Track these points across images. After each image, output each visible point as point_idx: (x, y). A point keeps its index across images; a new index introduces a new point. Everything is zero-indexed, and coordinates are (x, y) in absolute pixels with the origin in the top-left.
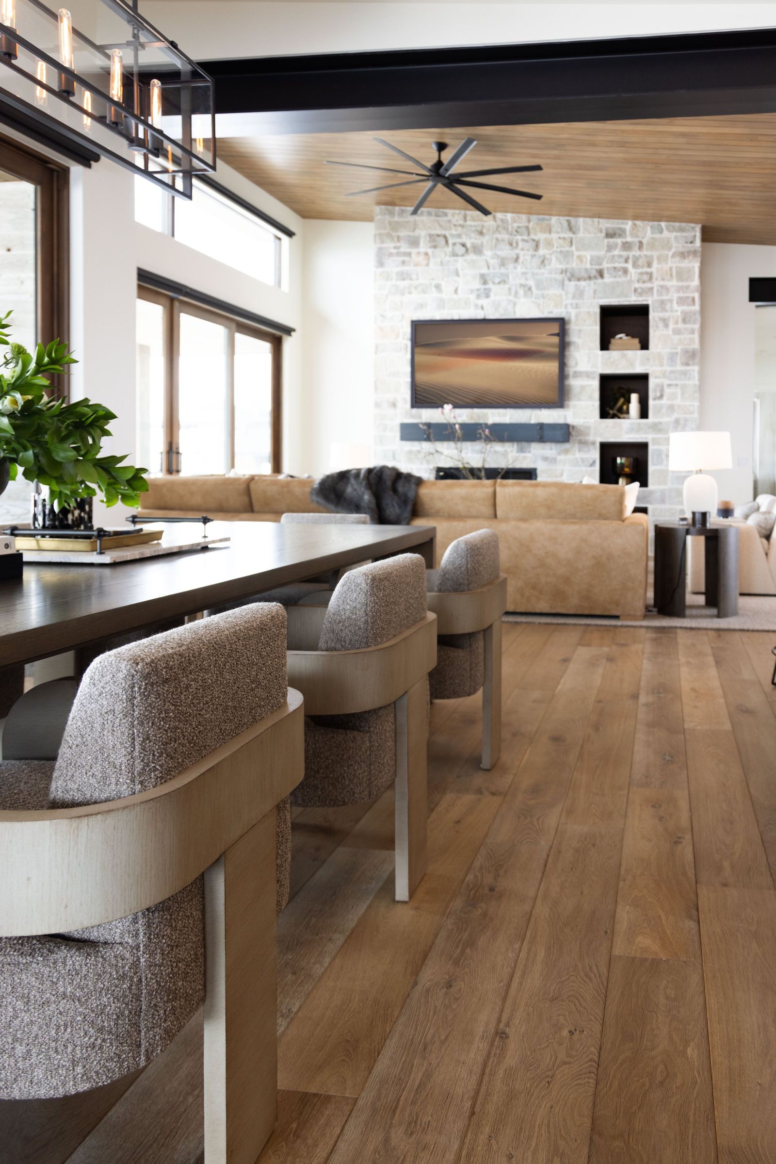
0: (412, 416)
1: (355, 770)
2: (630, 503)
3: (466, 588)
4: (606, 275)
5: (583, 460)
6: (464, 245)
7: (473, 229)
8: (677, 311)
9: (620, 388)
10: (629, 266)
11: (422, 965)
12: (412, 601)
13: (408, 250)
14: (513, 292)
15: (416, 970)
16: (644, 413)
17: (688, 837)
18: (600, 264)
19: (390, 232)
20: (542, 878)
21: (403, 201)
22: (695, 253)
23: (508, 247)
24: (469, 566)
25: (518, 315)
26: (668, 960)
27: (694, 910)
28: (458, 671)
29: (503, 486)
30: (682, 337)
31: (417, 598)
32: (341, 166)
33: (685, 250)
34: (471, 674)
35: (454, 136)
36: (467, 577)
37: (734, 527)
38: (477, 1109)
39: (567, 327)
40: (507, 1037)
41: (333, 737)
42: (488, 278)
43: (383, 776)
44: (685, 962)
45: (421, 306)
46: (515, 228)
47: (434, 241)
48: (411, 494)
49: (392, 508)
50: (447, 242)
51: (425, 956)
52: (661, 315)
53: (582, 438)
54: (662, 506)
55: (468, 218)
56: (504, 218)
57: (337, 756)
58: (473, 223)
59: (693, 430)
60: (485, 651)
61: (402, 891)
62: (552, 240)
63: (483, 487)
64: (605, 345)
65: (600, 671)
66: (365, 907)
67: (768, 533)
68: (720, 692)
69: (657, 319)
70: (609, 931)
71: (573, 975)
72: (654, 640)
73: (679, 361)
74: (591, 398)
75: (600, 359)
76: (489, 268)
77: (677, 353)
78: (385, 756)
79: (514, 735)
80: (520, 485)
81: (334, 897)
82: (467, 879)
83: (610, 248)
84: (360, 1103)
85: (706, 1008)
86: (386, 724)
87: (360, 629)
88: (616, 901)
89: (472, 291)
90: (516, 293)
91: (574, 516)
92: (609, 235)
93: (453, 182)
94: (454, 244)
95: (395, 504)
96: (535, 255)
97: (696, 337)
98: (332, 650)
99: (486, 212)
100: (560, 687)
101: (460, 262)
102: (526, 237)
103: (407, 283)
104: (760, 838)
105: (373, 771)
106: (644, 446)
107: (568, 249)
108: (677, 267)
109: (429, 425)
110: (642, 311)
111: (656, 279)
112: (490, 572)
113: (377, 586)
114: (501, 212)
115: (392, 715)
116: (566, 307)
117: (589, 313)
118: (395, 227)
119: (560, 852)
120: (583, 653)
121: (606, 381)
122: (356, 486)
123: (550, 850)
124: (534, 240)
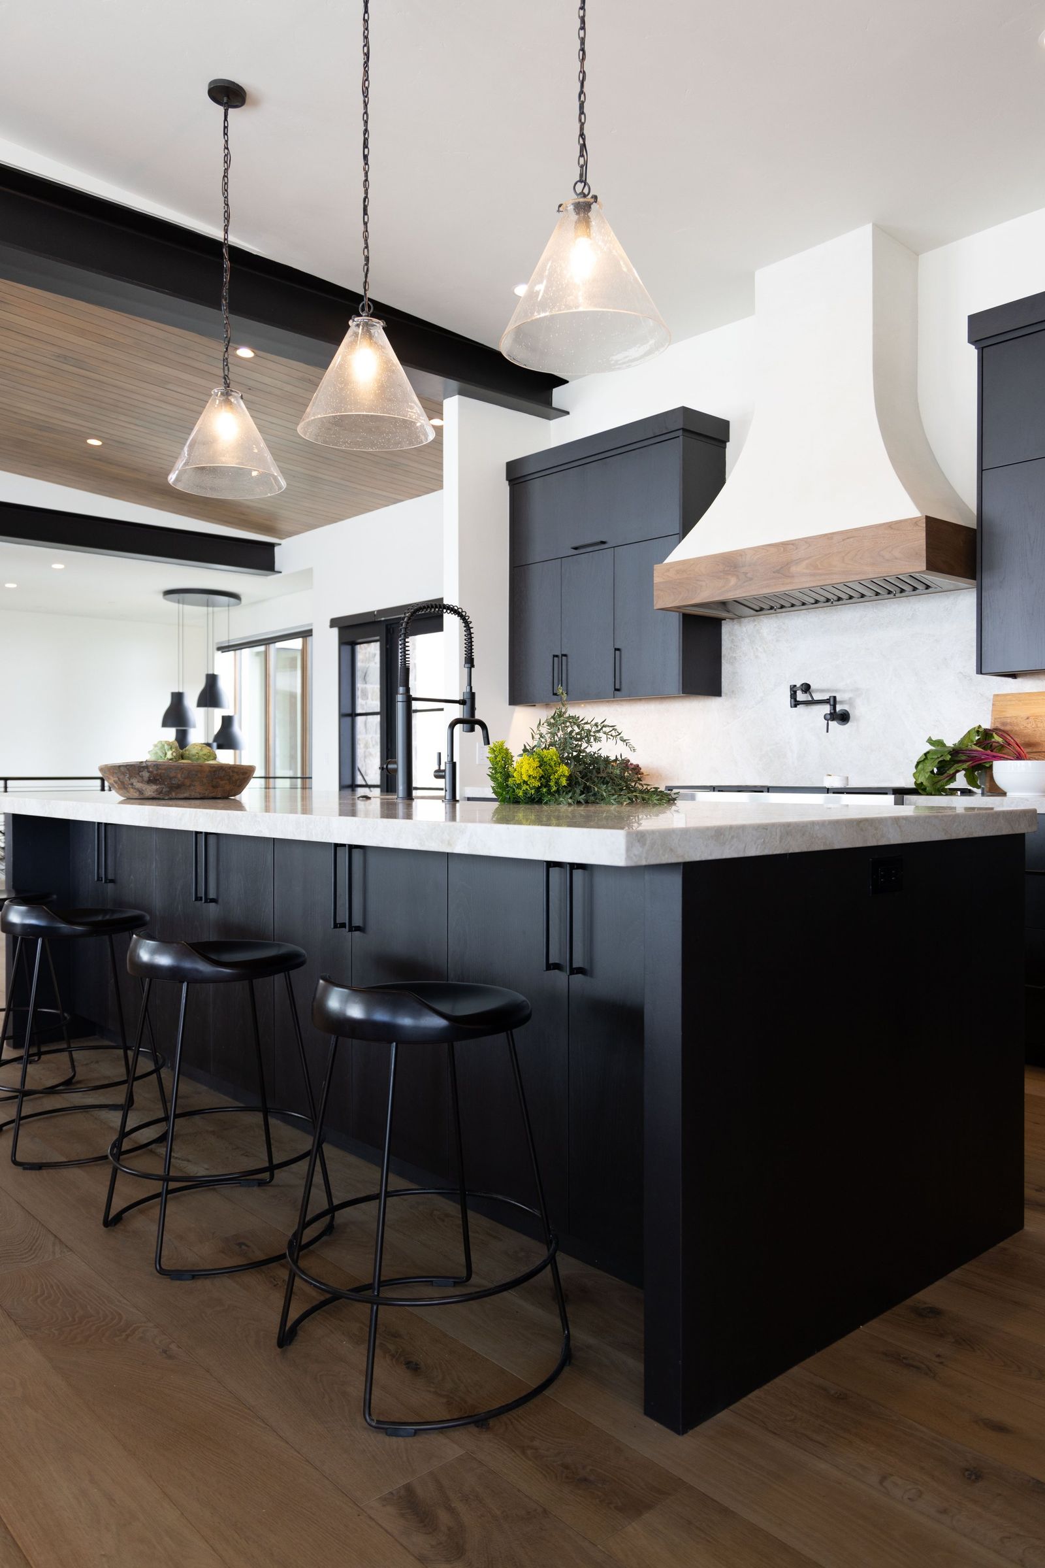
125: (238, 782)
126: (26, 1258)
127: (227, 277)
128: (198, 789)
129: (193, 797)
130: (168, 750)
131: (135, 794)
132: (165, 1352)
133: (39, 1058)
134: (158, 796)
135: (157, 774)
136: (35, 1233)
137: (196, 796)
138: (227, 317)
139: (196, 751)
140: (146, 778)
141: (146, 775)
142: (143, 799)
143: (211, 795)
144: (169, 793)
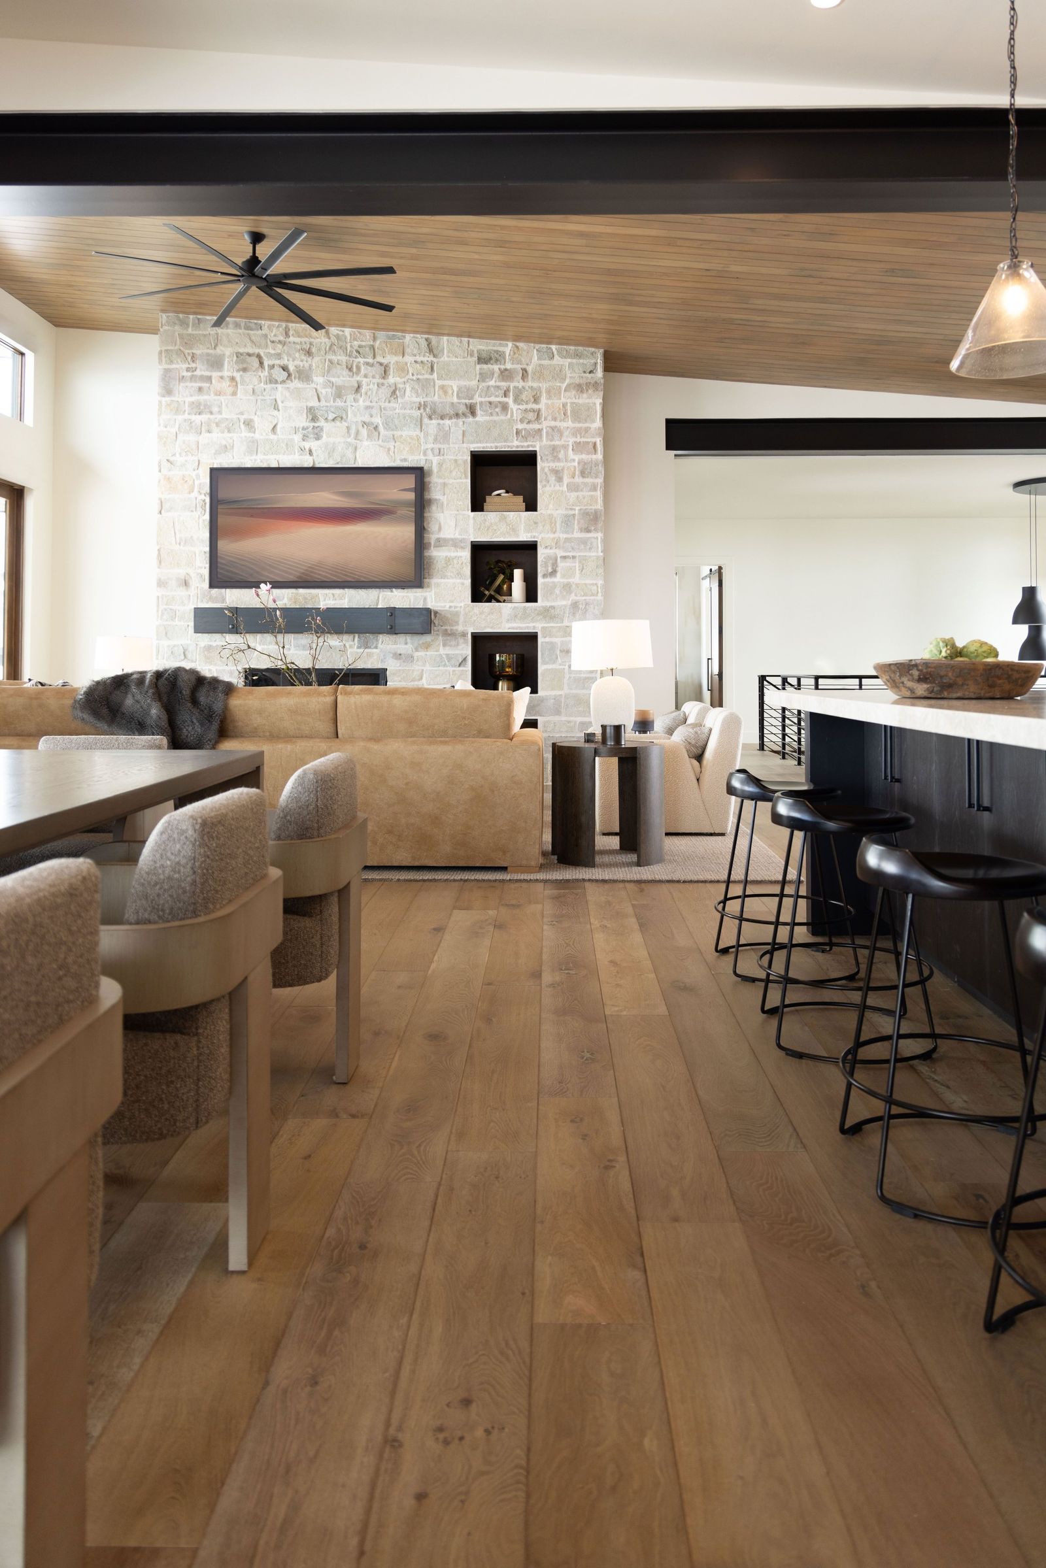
0: (211, 599)
1: (176, 1088)
2: (519, 716)
3: (316, 834)
4: (479, 412)
5: (449, 658)
6: (285, 368)
7: (298, 347)
8: (574, 460)
9: (498, 562)
10: (510, 400)
11: (273, 1358)
12: (251, 853)
13: (207, 373)
14: (353, 432)
15: (266, 1361)
16: (531, 595)
17: (622, 1158)
18: (472, 398)
19: (182, 349)
20: (431, 1226)
21: (200, 308)
22: (595, 385)
23: (346, 372)
24: (319, 804)
25: (360, 464)
26: (609, 1324)
27: (638, 1256)
28: (304, 948)
29: (346, 693)
30: (580, 494)
31: (258, 848)
32: (114, 259)
33: (583, 381)
34: (322, 952)
35: (275, 227)
36: (317, 818)
37: (657, 745)
38: (368, 1546)
39: (427, 480)
40: (401, 1445)
41: (146, 1044)
42: (319, 414)
43: (215, 1095)
44: (631, 1325)
45: (225, 449)
46: (356, 348)
47: (244, 361)
48: (218, 707)
49: (191, 727)
50: (261, 363)
51: (277, 1344)
52: (553, 465)
53: (448, 628)
54: (556, 718)
55: (291, 333)
56: (341, 333)
57: (153, 1070)
58: (298, 340)
59: (596, 617)
60: (340, 919)
61: (237, 1257)
62: (406, 364)
63: (320, 696)
64: (477, 505)
65: (487, 942)
66: (186, 1283)
67: (700, 752)
68: (647, 964)
69: (546, 470)
70: (527, 1291)
71: (483, 1355)
72: (556, 898)
73: (576, 527)
74: (459, 575)
75: (471, 521)
76: (319, 401)
77: (574, 515)
78: (219, 1067)
79: (376, 1034)
80: (370, 692)
81: (139, 1273)
82: (327, 1235)
83: (483, 377)
84: (202, 1554)
85: (663, 1384)
86: (219, 1023)
87: (185, 892)
88: (534, 1251)
89: (296, 431)
90: (357, 433)
91: (444, 733)
92: (482, 360)
93: (273, 286)
94: (272, 367)
95: (195, 721)
96: (383, 384)
97: (599, 494)
98: (145, 923)
99: (317, 326)
100: (433, 966)
101: (280, 392)
102: (370, 360)
103: (204, 417)
104: (716, 1155)
105: (202, 1090)
106: (532, 638)
107: (427, 376)
108: (572, 403)
109: (236, 611)
110: (528, 460)
111: (545, 419)
112: (346, 811)
113: (209, 832)
114: (338, 325)
115: (227, 1010)
116: (425, 454)
117: (456, 461)
118: (188, 341)
119: (452, 1189)
120: (462, 919)
121: (479, 550)
122: (139, 697)
123: (438, 1189)
124: (381, 364)
125: (1020, 681)
126: (762, 1142)
127: (1013, 144)
128: (972, 688)
129: (967, 697)
130: (944, 647)
131: (906, 693)
132: (863, 1287)
133: (831, 949)
134: (930, 695)
135: (927, 672)
136: (777, 1121)
137: (970, 696)
138: (1014, 186)
139: (975, 648)
140: (916, 677)
141: (915, 673)
142: (914, 698)
143: (988, 695)
144: (941, 692)
